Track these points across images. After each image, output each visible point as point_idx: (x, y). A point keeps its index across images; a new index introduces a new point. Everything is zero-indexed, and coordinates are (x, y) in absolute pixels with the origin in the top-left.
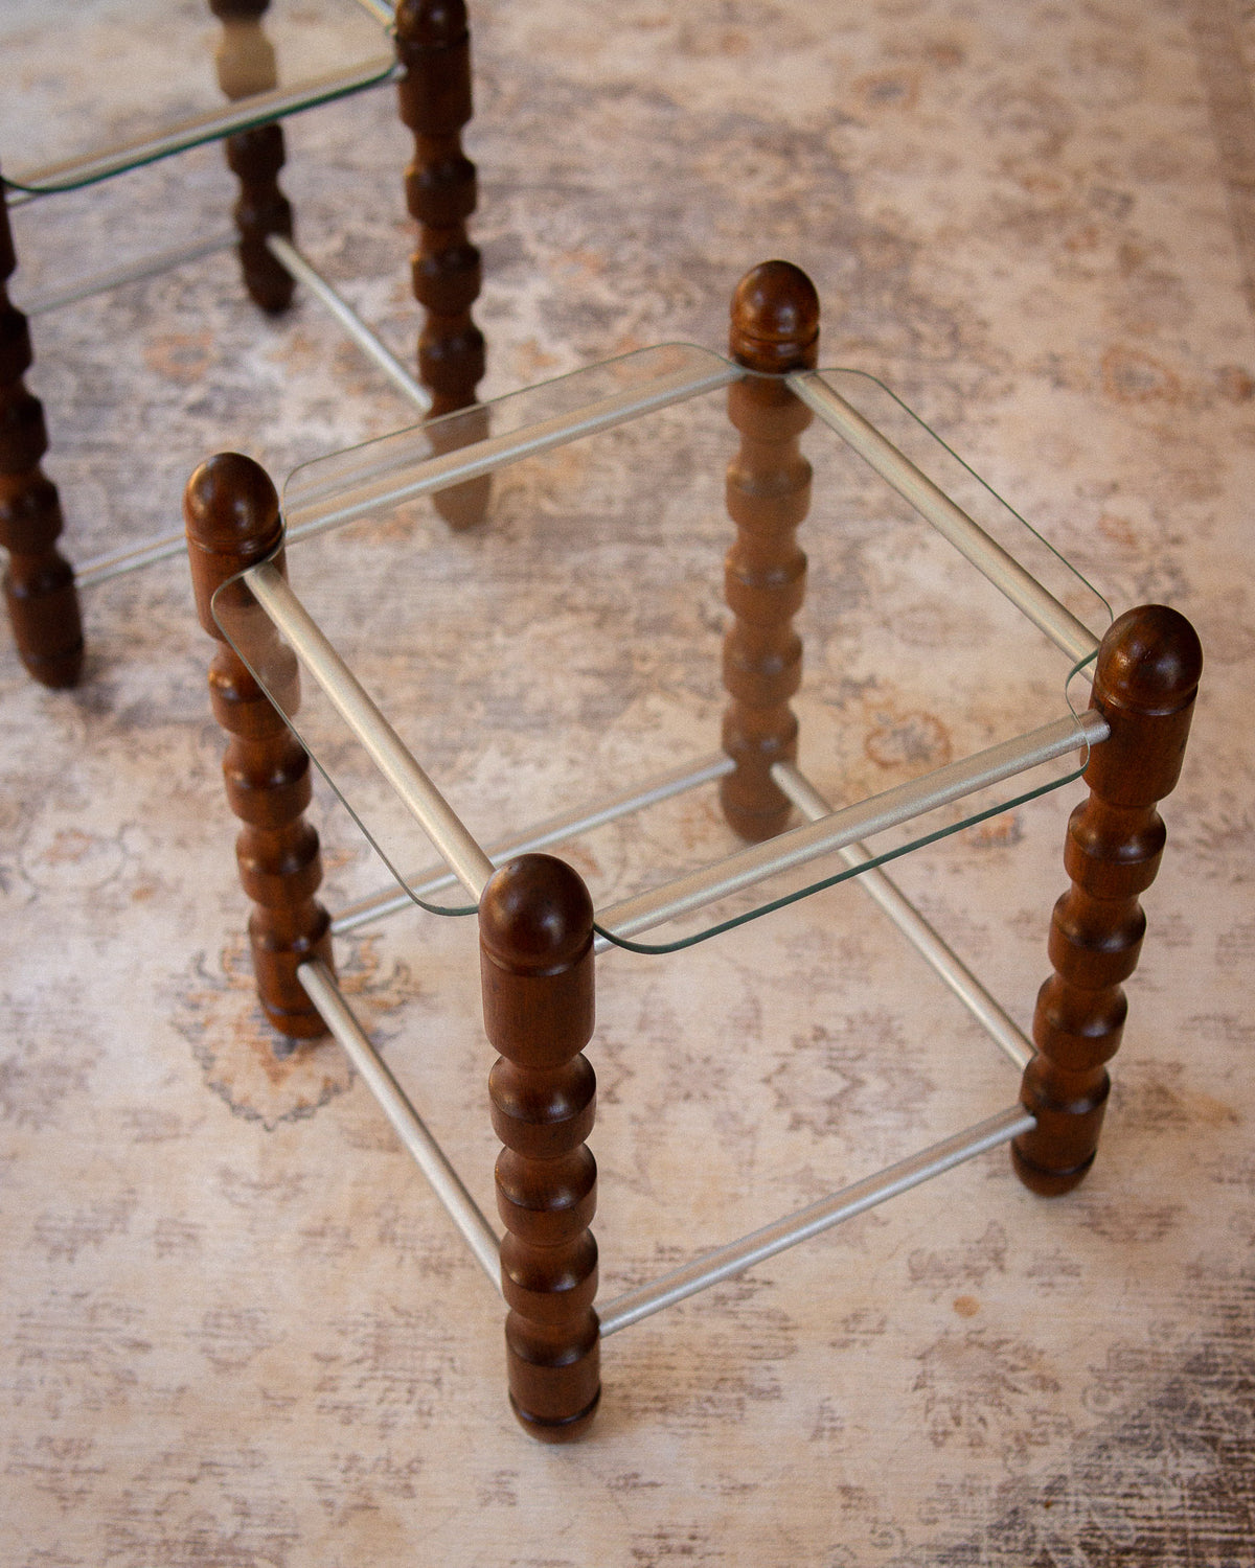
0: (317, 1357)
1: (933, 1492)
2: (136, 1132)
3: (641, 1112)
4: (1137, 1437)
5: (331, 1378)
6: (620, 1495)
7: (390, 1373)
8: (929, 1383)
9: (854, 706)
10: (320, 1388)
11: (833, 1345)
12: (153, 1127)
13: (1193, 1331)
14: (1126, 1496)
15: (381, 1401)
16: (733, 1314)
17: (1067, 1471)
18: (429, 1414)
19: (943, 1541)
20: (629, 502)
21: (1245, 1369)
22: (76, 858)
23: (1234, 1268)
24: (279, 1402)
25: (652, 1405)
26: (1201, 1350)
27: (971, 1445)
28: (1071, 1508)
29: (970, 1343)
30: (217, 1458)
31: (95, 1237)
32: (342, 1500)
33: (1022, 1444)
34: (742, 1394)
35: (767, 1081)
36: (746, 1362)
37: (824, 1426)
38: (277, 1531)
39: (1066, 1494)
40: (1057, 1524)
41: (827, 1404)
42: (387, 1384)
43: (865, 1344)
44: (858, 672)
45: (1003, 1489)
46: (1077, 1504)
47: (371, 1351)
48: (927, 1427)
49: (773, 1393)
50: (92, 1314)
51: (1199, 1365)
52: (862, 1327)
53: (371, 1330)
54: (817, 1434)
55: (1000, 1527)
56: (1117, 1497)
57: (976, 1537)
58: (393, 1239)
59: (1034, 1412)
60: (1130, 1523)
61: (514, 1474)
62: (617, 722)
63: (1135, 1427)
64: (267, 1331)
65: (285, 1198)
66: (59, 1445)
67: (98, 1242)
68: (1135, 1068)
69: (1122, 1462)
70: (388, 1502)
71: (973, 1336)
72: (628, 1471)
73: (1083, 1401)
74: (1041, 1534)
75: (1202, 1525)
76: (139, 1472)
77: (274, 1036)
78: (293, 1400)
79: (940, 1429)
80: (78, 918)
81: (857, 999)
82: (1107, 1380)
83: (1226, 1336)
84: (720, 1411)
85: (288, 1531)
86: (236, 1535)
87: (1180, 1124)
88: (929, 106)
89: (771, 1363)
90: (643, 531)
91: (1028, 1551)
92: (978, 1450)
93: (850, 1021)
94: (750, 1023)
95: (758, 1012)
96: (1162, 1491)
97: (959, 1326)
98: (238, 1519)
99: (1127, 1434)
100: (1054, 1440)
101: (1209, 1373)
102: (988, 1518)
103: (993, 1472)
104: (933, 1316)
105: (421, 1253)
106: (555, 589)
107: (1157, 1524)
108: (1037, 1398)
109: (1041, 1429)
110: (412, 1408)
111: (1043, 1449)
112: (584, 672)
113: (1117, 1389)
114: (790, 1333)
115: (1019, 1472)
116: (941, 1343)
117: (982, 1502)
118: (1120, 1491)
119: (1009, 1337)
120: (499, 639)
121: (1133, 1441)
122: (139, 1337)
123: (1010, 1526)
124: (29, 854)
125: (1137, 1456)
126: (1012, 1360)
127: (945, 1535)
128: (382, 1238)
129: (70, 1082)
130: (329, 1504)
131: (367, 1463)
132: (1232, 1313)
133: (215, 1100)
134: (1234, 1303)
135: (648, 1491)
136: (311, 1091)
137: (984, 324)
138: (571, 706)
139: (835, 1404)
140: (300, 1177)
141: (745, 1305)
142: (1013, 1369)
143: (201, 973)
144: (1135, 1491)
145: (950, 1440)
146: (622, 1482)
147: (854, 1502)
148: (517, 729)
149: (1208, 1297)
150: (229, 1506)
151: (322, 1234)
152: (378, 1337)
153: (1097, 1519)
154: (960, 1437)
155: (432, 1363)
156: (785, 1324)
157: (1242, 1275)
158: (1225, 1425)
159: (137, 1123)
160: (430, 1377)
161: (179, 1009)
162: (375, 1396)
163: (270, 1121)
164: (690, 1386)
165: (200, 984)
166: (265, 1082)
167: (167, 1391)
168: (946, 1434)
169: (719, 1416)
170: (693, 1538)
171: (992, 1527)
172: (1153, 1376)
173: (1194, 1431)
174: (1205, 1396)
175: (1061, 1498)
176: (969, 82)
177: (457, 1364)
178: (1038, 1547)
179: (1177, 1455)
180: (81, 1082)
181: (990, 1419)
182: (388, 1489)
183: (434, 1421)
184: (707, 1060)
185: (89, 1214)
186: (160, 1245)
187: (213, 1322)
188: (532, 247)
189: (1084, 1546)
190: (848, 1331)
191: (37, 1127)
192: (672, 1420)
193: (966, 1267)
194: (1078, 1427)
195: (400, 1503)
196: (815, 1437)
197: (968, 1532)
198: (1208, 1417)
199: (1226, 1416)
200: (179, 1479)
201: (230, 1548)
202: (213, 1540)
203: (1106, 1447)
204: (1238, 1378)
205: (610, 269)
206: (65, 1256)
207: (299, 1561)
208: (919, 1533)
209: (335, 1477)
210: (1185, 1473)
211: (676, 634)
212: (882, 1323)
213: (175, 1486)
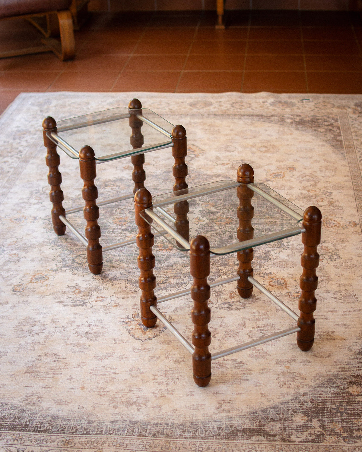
0: (153, 375)
1: (280, 394)
3: (221, 339)
4: (322, 386)
5: (156, 378)
6: (216, 395)
7: (168, 377)
8: (279, 379)
9: (267, 277)
10: (154, 379)
11: (260, 373)
12: (118, 341)
13: (335, 371)
14: (319, 395)
15: (166, 381)
16: (239, 369)
17: (308, 391)
18: (176, 383)
19: (281, 401)
21: (345, 376)
22: (101, 300)
23: (344, 361)
24: (145, 381)
25: (222, 382)
26: (336, 374)
27: (288, 387)
30: (132, 390)
32: (158, 396)
33: (298, 387)
34: (241, 380)
35: (247, 334)
36: (242, 376)
37: (257, 385)
38: (145, 400)
40: (305, 399)
41: (258, 381)
42: (167, 379)
43: (266, 373)
44: (268, 272)
45: (294, 394)
46: (309, 396)
47: (164, 374)
48: (279, 385)
49: (248, 380)
50: (106, 369)
51: (336, 376)
52: (265, 370)
53: (164, 371)
54: (256, 386)
55: (293, 399)
58: (169, 358)
59: (301, 383)
60: (320, 398)
61: (193, 392)
64: (143, 371)
65: (146, 351)
66: (100, 388)
67: (107, 358)
69: (319, 390)
70: (167, 396)
71: (288, 372)
72: (217, 391)
73: (311, 381)
74: (302, 400)
75: (335, 399)
76: (116, 392)
77: (145, 327)
78: (148, 381)
80: (102, 310)
81: (266, 322)
82: (316, 378)
83: (341, 372)
85: (147, 400)
87: (333, 340)
88: (287, 178)
89: (247, 376)
91: (299, 402)
93: (264, 325)
94: (244, 325)
95: (245, 324)
96: (327, 394)
97: (286, 370)
98: (137, 398)
100: (305, 387)
101: (338, 377)
102: (291, 398)
103: (292, 391)
104: (281, 368)
105: (174, 360)
107: (326, 399)
108: (302, 381)
109: (302, 385)
110: (173, 382)
111: (303, 388)
113: (318, 379)
115: (297, 391)
116: (282, 373)
117: (290, 396)
119: (296, 372)
121: (321, 387)
122: (116, 372)
123: (295, 399)
124: (91, 300)
125: (322, 389)
126: (296, 375)
128: (166, 358)
129: (101, 334)
130: (155, 396)
131: (163, 390)
132: (343, 368)
133: (131, 337)
135: (221, 394)
136: (151, 336)
139: (260, 381)
140: (149, 348)
141: (242, 367)
143: (128, 318)
144: (321, 394)
146: (216, 393)
147: (263, 396)
149: (338, 366)
150: (135, 397)
151: (154, 357)
152: (166, 372)
153: (313, 398)
154: (286, 386)
155: (177, 375)
156: (250, 370)
157: (346, 363)
158: (341, 385)
159: (115, 341)
160: (176, 378)
161: (123, 323)
162: (165, 380)
163: (143, 341)
164: (230, 379)
165: (128, 320)
166: (142, 334)
167: (122, 380)
168: (282, 386)
169: (236, 383)
170: (230, 401)
172: (326, 377)
173: (335, 385)
174: (337, 380)
175: (306, 395)
176: (296, 174)
177: (182, 376)
178: (301, 402)
179: (331, 389)
180: (103, 335)
181: (292, 384)
182: (167, 394)
183: (177, 384)
184: (234, 331)
185: (105, 354)
186: (120, 359)
187: (132, 370)
189: (310, 402)
190: (262, 371)
191: (94, 341)
192: (226, 384)
193: (287, 362)
194: (310, 385)
195: (170, 396)
196: (255, 386)
197: (287, 400)
198: (337, 383)
199: (341, 383)
200: (125, 392)
201: (135, 402)
202: (132, 401)
203: (316, 388)
204: (344, 378)
205: (215, 206)
206: (100, 360)
207: (150, 404)
208: (277, 400)
209: (157, 392)
210: (332, 391)
211: (229, 266)
212: (270, 370)
213: (124, 394)
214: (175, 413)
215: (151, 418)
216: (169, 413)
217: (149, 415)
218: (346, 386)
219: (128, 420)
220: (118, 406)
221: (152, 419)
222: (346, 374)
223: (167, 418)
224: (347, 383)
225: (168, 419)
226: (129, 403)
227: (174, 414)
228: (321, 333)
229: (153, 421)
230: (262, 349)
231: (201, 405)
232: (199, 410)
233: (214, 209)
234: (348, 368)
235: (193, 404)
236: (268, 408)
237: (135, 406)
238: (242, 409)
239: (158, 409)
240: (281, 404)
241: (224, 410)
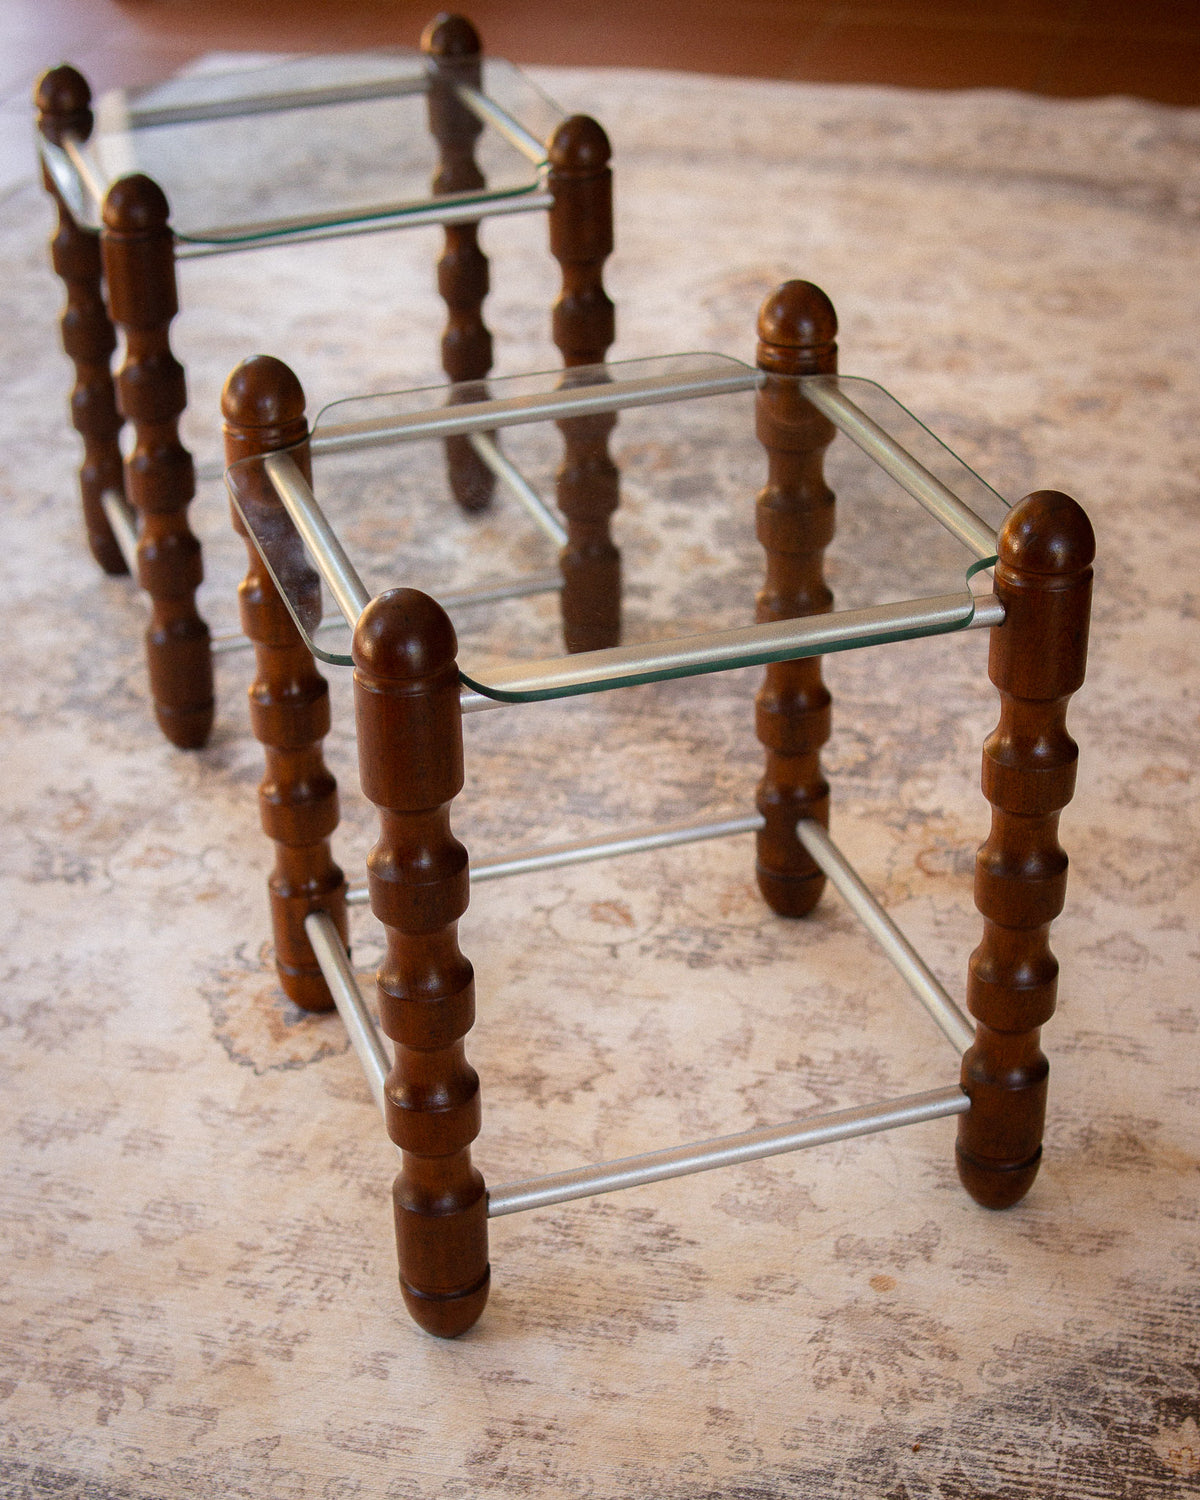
0: (240, 1245)
1: (803, 1425)
2: (138, 1063)
3: (612, 1100)
4: (1026, 1406)
5: (247, 1262)
6: (491, 1388)
7: (303, 1265)
8: (826, 1339)
9: (916, 830)
10: (234, 1268)
11: (740, 1297)
12: (152, 1062)
13: (1109, 1331)
14: (999, 1452)
15: (288, 1284)
16: (651, 1262)
17: (946, 1425)
18: (330, 1300)
19: (800, 1465)
21: (1154, 1367)
22: (157, 866)
23: (1167, 1285)
24: (192, 1274)
25: (543, 1320)
26: (1114, 1347)
27: (853, 1392)
28: (940, 1455)
29: (877, 1312)
30: (118, 1308)
31: (70, 1134)
32: (221, 1355)
33: (905, 1398)
34: (637, 1324)
35: (742, 1091)
36: (651, 1301)
37: (710, 1358)
38: (151, 1369)
39: (939, 1445)
40: (921, 1466)
41: (718, 1341)
42: (298, 1273)
43: (772, 1300)
44: (926, 806)
45: (873, 1430)
46: (947, 1453)
47: (291, 1247)
48: (812, 1372)
49: (670, 1326)
50: (46, 1189)
51: (1109, 1360)
52: (772, 1287)
53: (298, 1231)
54: (702, 1363)
55: (861, 1461)
56: (991, 1452)
57: (835, 1465)
58: (343, 1168)
59: (924, 1376)
60: (998, 1475)
61: (393, 1356)
63: (1026, 1399)
64: (200, 1220)
65: (254, 1125)
67: (70, 1138)
68: (1111, 1120)
69: (1004, 1425)
70: (263, 1361)
71: (881, 1307)
72: (504, 1368)
73: (979, 1372)
74: (903, 1473)
75: (1073, 1486)
76: (43, 1309)
77: (292, 1008)
78: (204, 1274)
79: (825, 1376)
80: (143, 908)
81: (850, 1039)
82: (1006, 1358)
83: (1142, 1338)
84: (610, 1334)
85: (163, 1371)
86: (112, 1368)
87: (1146, 1168)
88: (1125, 416)
89: (674, 1303)
91: (885, 1483)
92: (858, 1397)
93: (837, 1056)
94: (740, 1046)
95: (749, 1040)
96: (1038, 1453)
97: (871, 1297)
98: (120, 1356)
99: (1016, 1403)
100: (939, 1398)
101: (1117, 1366)
102: (850, 1452)
103: (869, 1415)
104: (851, 1285)
105: (365, 1180)
106: (660, 723)
107: (1026, 1479)
108: (934, 1364)
109: (927, 1389)
110: (316, 1293)
111: (927, 1405)
112: (666, 783)
113: (1017, 1366)
114: (699, 1284)
115: (894, 1419)
116: (849, 1309)
117: (850, 1438)
118: (994, 1447)
119: (917, 1312)
120: (597, 752)
121: (1020, 1410)
122: (83, 1212)
123: (872, 1462)
124: (116, 860)
125: (1022, 1422)
126: (915, 1330)
127: (804, 1460)
128: (333, 1166)
129: (91, 1021)
130: (208, 1356)
131: (256, 1330)
132: (1155, 1321)
133: (218, 1049)
134: (1159, 1313)
135: (518, 1387)
136: (305, 1051)
137: (1129, 570)
138: (647, 804)
139: (726, 1343)
140: (274, 1111)
141: (663, 1257)
142: (915, 1338)
143: (238, 956)
144: (1011, 1449)
145: (832, 1386)
146: (495, 1376)
147: (719, 1422)
148: (591, 816)
149: (1133, 1305)
150: (114, 1345)
151: (279, 1155)
152: (304, 1237)
153: (963, 1467)
154: (845, 1384)
155: (346, 1261)
156: (697, 1275)
157: (1174, 1292)
158: (1122, 1409)
159: (140, 1056)
160: (341, 1273)
161: (209, 979)
162: (284, 1281)
163: (260, 1068)
164: (588, 1311)
165: (234, 964)
166: (266, 1039)
167: (93, 1253)
168: (829, 1380)
169: (609, 1338)
170: (550, 1428)
171: (853, 1460)
172: (1058, 1361)
173: (1088, 1410)
174: (1108, 1384)
175: (933, 1446)
176: (1168, 404)
177: (370, 1266)
178: (897, 1482)
179: (1064, 1426)
180: (100, 1022)
181: (879, 1373)
182: (268, 1351)
183: (332, 1306)
184: (688, 1069)
185: (72, 1117)
186: (127, 1146)
187: (153, 1209)
189: (943, 1487)
190: (757, 1288)
191: (49, 1049)
192: (561, 1335)
193: (892, 1253)
194: (967, 1392)
195: (276, 1363)
196: (697, 1366)
197: (828, 1461)
198: (1105, 1401)
199: (1125, 1403)
200: (77, 1319)
201: (104, 1376)
202: (90, 1369)
203: (991, 1411)
204: (1146, 1374)
206: (38, 1144)
207: (164, 1395)
208: (776, 1454)
209: (222, 1336)
210: (1067, 1442)
212: (795, 1286)
213: (71, 1323)
214: (266, 1456)
215: (145, 1467)
216: (236, 1456)
217: (140, 1451)
218: (1145, 1419)
219: (33, 1466)
220: (22, 1384)
221: (146, 1476)
222: (1163, 1355)
223: (216, 1479)
224: (1156, 1406)
225: (221, 1487)
226: (75, 1377)
227: (259, 1462)
228: (1095, 1126)
229: (147, 1488)
230: (791, 1174)
231: (403, 1432)
232: (384, 1456)
234: (1180, 1326)
235: (368, 1423)
236: (722, 1492)
237: (95, 1393)
238: (591, 1482)
239: (195, 1423)
240: (793, 1481)
241: (502, 1475)
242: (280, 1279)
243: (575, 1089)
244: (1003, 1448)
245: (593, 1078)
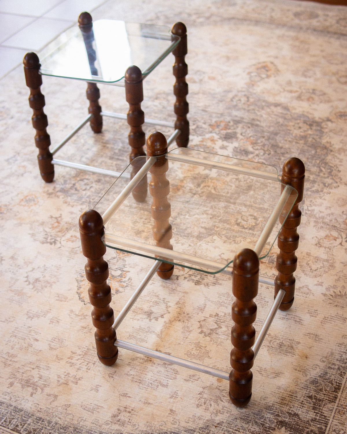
0: (72, 352)
1: (191, 416)
2: (58, 298)
5: (72, 357)
6: (121, 397)
7: (85, 359)
8: (203, 394)
10: (69, 358)
11: (185, 380)
12: (61, 298)
13: (271, 400)
14: (236, 430)
16: (166, 368)
17: (225, 421)
18: (89, 369)
19: (188, 427)
20: (232, 194)
21: (280, 412)
22: (73, 241)
24: (59, 359)
25: (138, 381)
26: (271, 405)
27: (205, 409)
28: (221, 429)
29: (217, 388)
30: (41, 366)
31: (38, 317)
32: (62, 381)
33: (218, 412)
34: (159, 384)
35: (199, 322)
36: (164, 378)
37: (174, 396)
38: (45, 383)
39: (222, 426)
40: (216, 431)
41: (177, 391)
42: (83, 361)
43: (192, 382)
45: (208, 420)
46: (223, 428)
47: (83, 354)
48: (197, 403)
49: (166, 386)
50: (30, 331)
51: (269, 408)
52: (193, 378)
53: (86, 350)
55: (202, 428)
56: (234, 430)
57: (196, 428)
59: (223, 407)
61: (101, 386)
62: (204, 240)
63: (246, 416)
64: (64, 344)
65: (81, 319)
66: (10, 355)
68: (288, 340)
69: (239, 423)
70: (71, 384)
72: (126, 392)
76: (23, 364)
78: (62, 359)
79: (200, 404)
80: (67, 254)
83: (279, 403)
84: (152, 386)
85: (48, 384)
86: (37, 382)
87: (293, 355)
89: (169, 380)
90: (232, 201)
92: (206, 411)
93: (225, 314)
94: (202, 309)
95: (205, 307)
96: (245, 432)
97: (216, 384)
98: (38, 379)
99: (243, 417)
100: (225, 414)
101: (270, 410)
102: (201, 425)
103: (207, 416)
104: (212, 380)
106: (205, 209)
108: (226, 404)
109: (223, 411)
110: (86, 367)
111: (221, 415)
112: (202, 227)
114: (176, 375)
115: (213, 418)
116: (210, 386)
117: (201, 422)
118: (235, 429)
119: (226, 389)
120: (187, 217)
121: (244, 419)
122: (37, 338)
123: (205, 429)
124: (63, 238)
125: (243, 423)
126: (224, 394)
127: (189, 426)
129: (49, 285)
130: (58, 381)
131: (71, 375)
133: (77, 296)
134: (284, 397)
135: (128, 398)
138: (196, 234)
139: (178, 392)
140: (86, 315)
141: (170, 366)
142: (224, 396)
144: (238, 430)
145: (201, 407)
146: (123, 394)
147: (172, 413)
148: (181, 236)
149: (279, 394)
150: (38, 376)
151: (85, 328)
152: (87, 351)
154: (204, 407)
155: (95, 360)
156: (176, 373)
157: (290, 391)
158: (268, 422)
159: (58, 296)
160: (93, 362)
161: (79, 276)
162: (80, 363)
163: (86, 303)
164: (148, 379)
167: (38, 350)
168: (201, 405)
169: (151, 387)
170: (132, 410)
171: (201, 427)
172: (256, 407)
173: (260, 421)
174: (267, 415)
175: (220, 426)
179: (253, 425)
180: (51, 286)
181: (213, 405)
182: (72, 381)
183: (89, 371)
184: (188, 314)
185: (40, 312)
186: (51, 321)
187: (53, 340)
188: (239, 135)
190: (190, 378)
191: (38, 292)
192: (141, 385)
195: (74, 385)
196: (171, 398)
197: (195, 427)
198: (265, 419)
199: (269, 421)
200: (31, 368)
201: (34, 384)
202: (31, 381)
203: (236, 419)
204: (277, 413)
205: (254, 144)
206: (30, 319)
207: (47, 390)
208: (183, 424)
209: (63, 376)
210: (252, 429)
211: (228, 224)
212: (199, 378)
213: (29, 369)
214: (66, 409)
215: (39, 409)
216: (60, 408)
217: (38, 404)
218: (273, 426)
219: (13, 406)
220: (15, 383)
221: (38, 411)
222: (282, 409)
223: (54, 414)
224: (277, 422)
225: (55, 416)
226: (27, 383)
227: (65, 411)
228: (284, 342)
229: (38, 415)
230: (206, 347)
231: (99, 407)
232: (93, 413)
233: (250, 149)
234: (289, 401)
235: (91, 404)
236: (168, 432)
237: (31, 388)
238: (139, 425)
239: (52, 398)
240: (185, 431)
241: (119, 421)
242: (79, 362)
243: (159, 317)
244: (237, 429)
245: (164, 314)
